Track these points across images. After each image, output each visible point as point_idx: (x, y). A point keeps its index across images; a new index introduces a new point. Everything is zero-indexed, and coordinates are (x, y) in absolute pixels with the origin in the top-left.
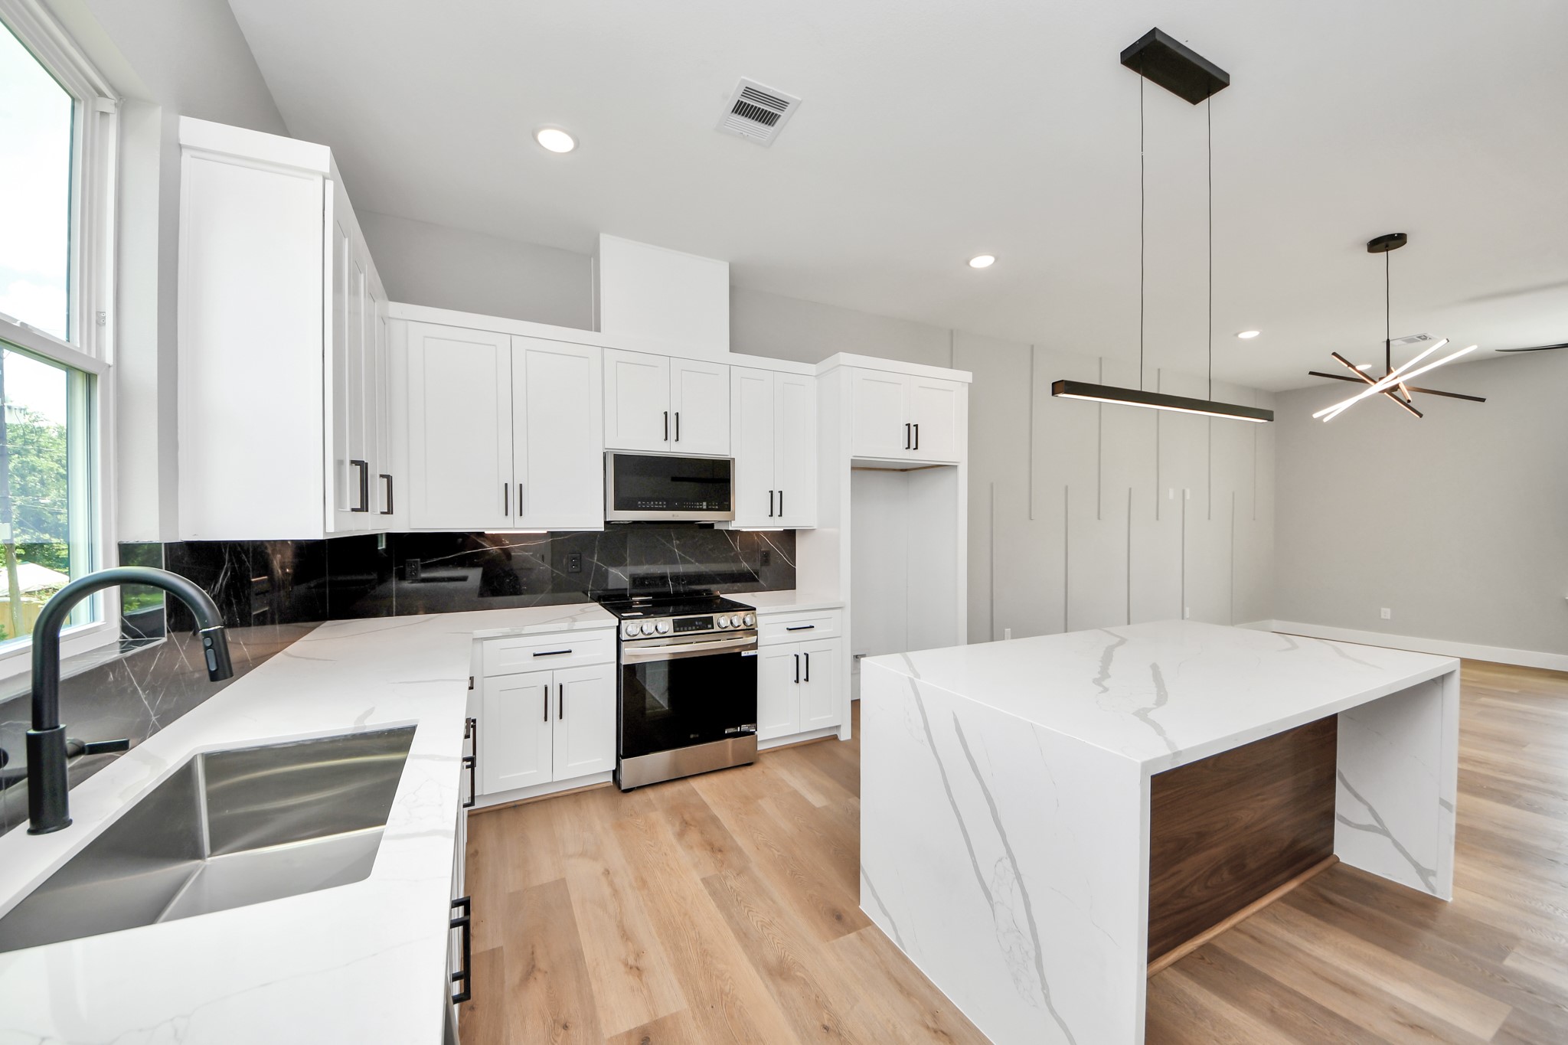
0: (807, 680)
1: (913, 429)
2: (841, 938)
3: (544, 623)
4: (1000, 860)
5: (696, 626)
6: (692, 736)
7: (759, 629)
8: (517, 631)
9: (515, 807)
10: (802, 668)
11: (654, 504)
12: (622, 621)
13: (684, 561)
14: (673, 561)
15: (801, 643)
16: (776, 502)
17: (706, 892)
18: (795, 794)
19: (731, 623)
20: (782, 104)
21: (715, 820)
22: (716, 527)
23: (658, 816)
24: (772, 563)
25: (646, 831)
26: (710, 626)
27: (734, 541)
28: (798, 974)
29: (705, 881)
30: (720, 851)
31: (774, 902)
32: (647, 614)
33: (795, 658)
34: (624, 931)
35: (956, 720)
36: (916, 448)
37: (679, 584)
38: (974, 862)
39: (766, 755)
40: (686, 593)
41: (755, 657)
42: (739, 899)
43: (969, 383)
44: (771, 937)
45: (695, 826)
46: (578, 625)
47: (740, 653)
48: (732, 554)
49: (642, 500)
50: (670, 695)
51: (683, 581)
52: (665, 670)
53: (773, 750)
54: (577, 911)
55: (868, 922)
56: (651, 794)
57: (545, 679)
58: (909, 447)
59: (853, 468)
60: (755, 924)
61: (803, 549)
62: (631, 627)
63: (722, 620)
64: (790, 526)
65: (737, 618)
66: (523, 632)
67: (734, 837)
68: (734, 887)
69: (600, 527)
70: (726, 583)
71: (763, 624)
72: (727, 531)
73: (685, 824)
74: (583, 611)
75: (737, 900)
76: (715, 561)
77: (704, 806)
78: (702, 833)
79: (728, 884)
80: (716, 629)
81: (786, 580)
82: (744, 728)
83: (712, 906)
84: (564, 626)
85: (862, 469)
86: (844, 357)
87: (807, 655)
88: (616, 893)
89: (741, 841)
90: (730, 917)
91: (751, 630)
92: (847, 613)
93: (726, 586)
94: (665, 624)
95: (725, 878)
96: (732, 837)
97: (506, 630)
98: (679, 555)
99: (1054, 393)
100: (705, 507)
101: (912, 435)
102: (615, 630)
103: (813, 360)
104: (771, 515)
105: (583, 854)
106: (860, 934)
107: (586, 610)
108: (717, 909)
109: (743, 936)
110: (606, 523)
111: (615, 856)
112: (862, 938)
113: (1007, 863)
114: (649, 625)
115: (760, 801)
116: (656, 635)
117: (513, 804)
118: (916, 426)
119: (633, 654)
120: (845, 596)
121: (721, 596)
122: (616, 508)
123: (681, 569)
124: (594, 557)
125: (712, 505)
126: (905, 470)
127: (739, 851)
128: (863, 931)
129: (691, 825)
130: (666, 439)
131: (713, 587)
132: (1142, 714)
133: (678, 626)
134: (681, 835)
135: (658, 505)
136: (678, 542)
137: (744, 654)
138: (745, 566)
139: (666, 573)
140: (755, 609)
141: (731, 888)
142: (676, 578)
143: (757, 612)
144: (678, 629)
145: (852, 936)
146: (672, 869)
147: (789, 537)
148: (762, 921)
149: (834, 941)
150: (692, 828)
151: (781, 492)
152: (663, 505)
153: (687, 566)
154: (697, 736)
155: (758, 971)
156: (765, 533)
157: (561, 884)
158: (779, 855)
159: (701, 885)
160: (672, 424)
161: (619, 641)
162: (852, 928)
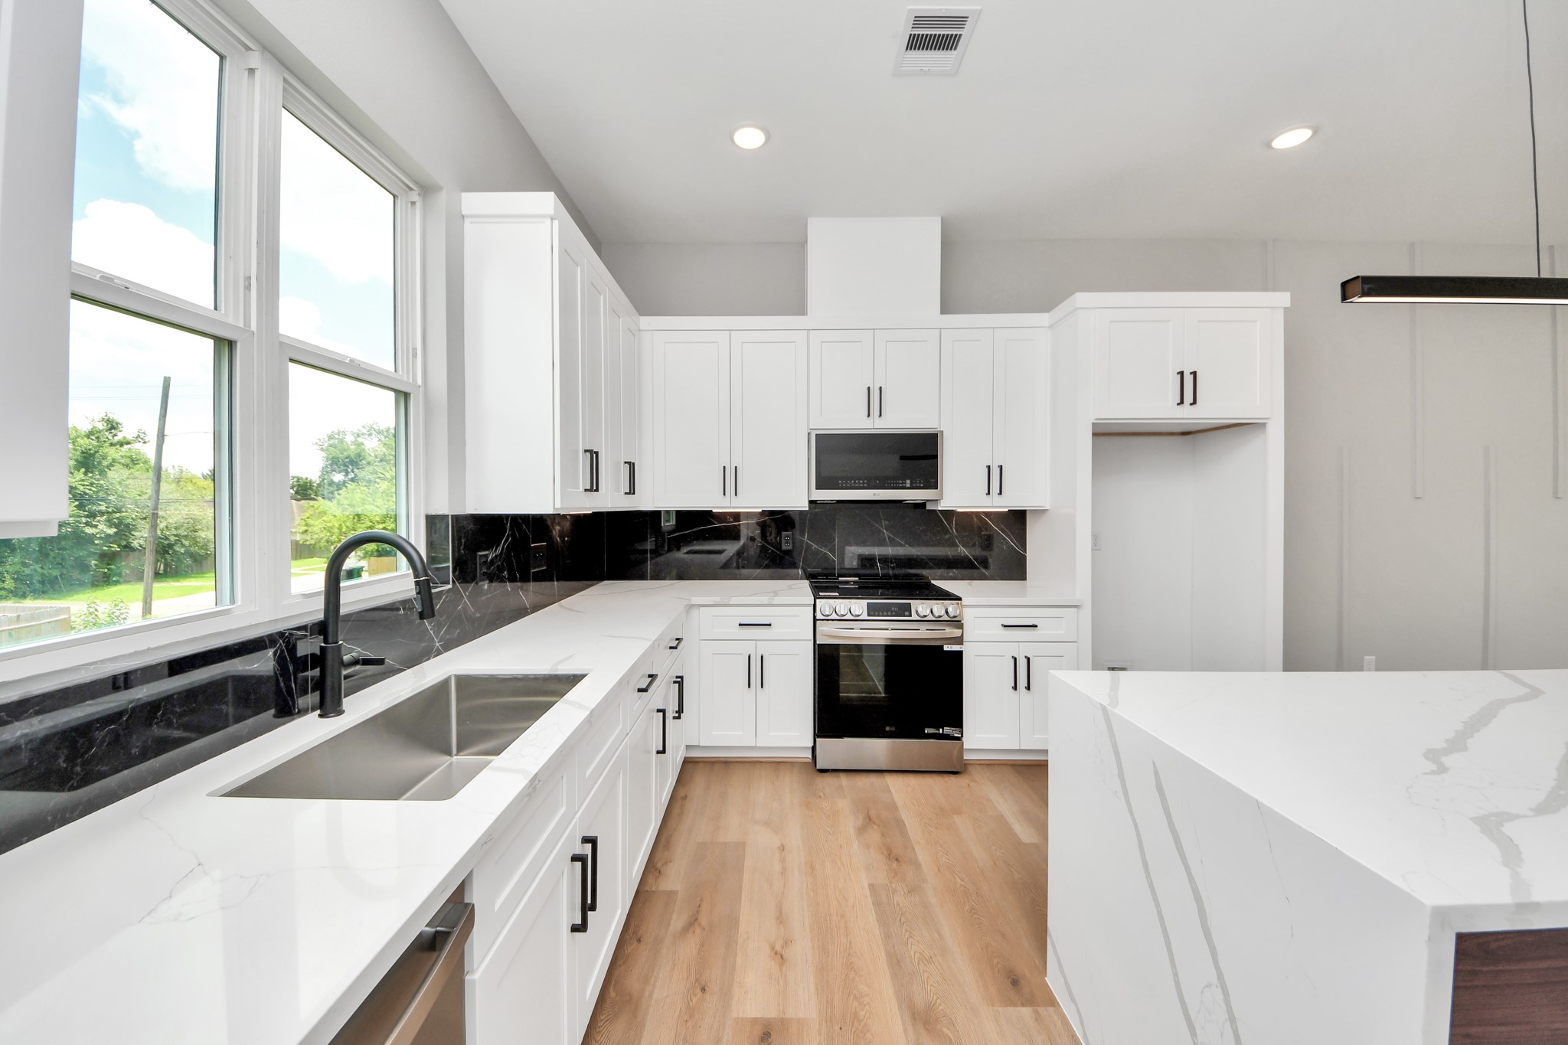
0: (1028, 688)
1: (1188, 380)
2: (1011, 1009)
3: (750, 596)
4: (1209, 986)
5: (892, 612)
6: (887, 729)
7: (967, 622)
8: (725, 601)
9: (726, 762)
10: (1022, 675)
11: (855, 483)
12: (817, 600)
13: (893, 543)
14: (881, 543)
15: (1021, 644)
16: (995, 478)
17: (869, 900)
18: (1001, 820)
19: (932, 612)
21: (900, 824)
22: (929, 507)
23: (844, 804)
24: (996, 549)
25: (829, 816)
26: (907, 613)
27: (950, 522)
28: (945, 1030)
29: (872, 886)
30: (897, 860)
31: (941, 936)
32: (846, 594)
33: (1012, 661)
34: (781, 912)
35: (1156, 774)
36: (1194, 402)
37: (888, 566)
39: (978, 767)
40: (896, 576)
41: (960, 653)
42: (903, 919)
43: (1285, 308)
44: (926, 975)
45: (879, 826)
46: (777, 600)
47: (942, 647)
48: (947, 537)
49: (842, 479)
50: (885, 681)
51: (892, 563)
52: (881, 655)
53: (987, 762)
54: (746, 876)
55: (1052, 1002)
56: (844, 780)
57: (748, 648)
58: (1182, 402)
59: (1095, 435)
60: (912, 954)
61: (1035, 534)
62: (825, 605)
63: (921, 607)
64: (1017, 504)
65: (938, 607)
66: (731, 603)
67: (916, 848)
68: (901, 905)
69: (805, 506)
70: (940, 568)
71: (969, 617)
72: (941, 511)
73: (869, 819)
74: (790, 588)
75: (900, 920)
76: (926, 544)
77: (893, 807)
78: (883, 835)
79: (896, 899)
80: (914, 617)
81: (1015, 569)
82: (947, 730)
83: (872, 917)
84: (765, 600)
85: (1105, 434)
86: (1081, 298)
87: (1028, 659)
88: (784, 871)
89: (923, 856)
90: (887, 936)
91: (957, 623)
92: (1086, 614)
93: (940, 572)
94: (859, 606)
95: (895, 891)
96: (914, 850)
97: (717, 599)
98: (889, 537)
100: (908, 485)
101: (1188, 386)
102: (811, 609)
103: (1046, 306)
104: (989, 493)
105: (767, 824)
106: (1037, 1012)
107: (793, 587)
108: (876, 922)
109: (896, 962)
110: (811, 502)
111: (794, 835)
112: (1038, 1018)
114: (843, 606)
115: (955, 816)
116: (849, 617)
117: (724, 760)
118: (1194, 374)
119: (828, 634)
120: (1082, 590)
121: (932, 582)
122: (817, 488)
123: (889, 551)
124: (804, 534)
125: (916, 483)
126: (1189, 434)
127: (917, 866)
128: (1041, 1010)
129: (874, 823)
130: (869, 416)
131: (925, 572)
133: (872, 610)
134: (861, 831)
135: (859, 483)
136: (887, 522)
137: (946, 648)
138: (963, 550)
139: (875, 555)
140: (960, 599)
141: (898, 904)
142: (885, 560)
143: (965, 601)
144: (872, 613)
145: (1026, 1011)
146: (843, 864)
147: (1017, 519)
148: (921, 953)
149: (1000, 1009)
150: (875, 826)
151: (1001, 467)
152: (864, 483)
153: (894, 548)
154: (894, 729)
155: (900, 1008)
156: (986, 514)
157: (741, 846)
158: (961, 885)
159: (867, 892)
160: (875, 400)
161: (815, 620)
162: (1030, 1001)
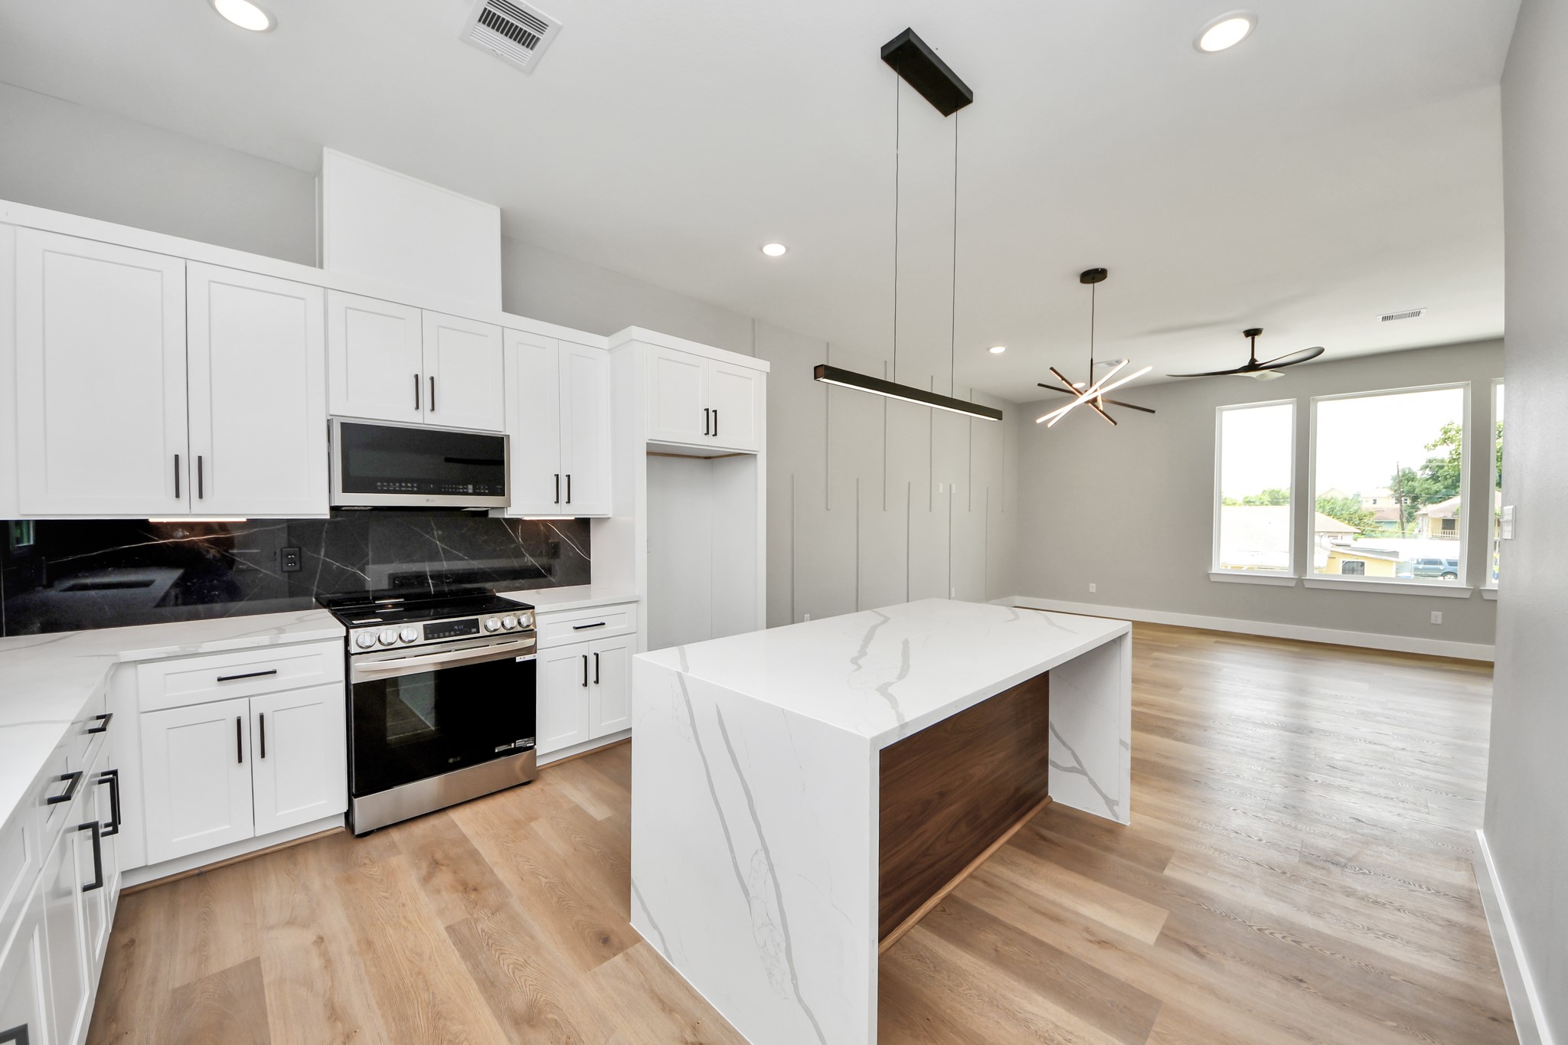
0: (597, 682)
1: (712, 415)
2: (605, 964)
3: (232, 638)
4: (756, 853)
5: (455, 630)
6: (451, 761)
7: (539, 630)
8: (190, 650)
9: (199, 875)
10: (592, 671)
11: (401, 486)
12: (351, 631)
13: (450, 557)
14: (433, 556)
15: (591, 643)
16: (563, 486)
17: (449, 942)
18: (577, 810)
19: (503, 625)
20: (542, 26)
21: (474, 855)
22: (492, 515)
23: (400, 862)
24: (562, 556)
25: (382, 880)
26: (474, 630)
27: (515, 531)
28: (550, 1016)
29: (450, 929)
30: (475, 889)
31: (532, 937)
32: (390, 619)
33: (583, 659)
34: (333, 1009)
35: (719, 713)
36: (715, 435)
37: (443, 582)
38: (734, 858)
39: (550, 770)
40: (451, 593)
41: (534, 661)
42: (490, 942)
43: (767, 374)
44: (523, 979)
45: (448, 866)
46: (285, 638)
47: (515, 659)
48: (513, 546)
49: (382, 480)
50: (436, 713)
51: (448, 578)
53: (557, 763)
54: (270, 996)
55: (637, 939)
56: (395, 835)
57: (240, 709)
58: (707, 433)
59: (649, 454)
60: (506, 968)
61: (598, 540)
62: (363, 636)
63: (491, 622)
64: (583, 513)
65: (510, 620)
66: (201, 651)
67: (495, 870)
68: (486, 930)
69: (324, 514)
70: (505, 580)
71: (543, 625)
72: (504, 519)
73: (436, 864)
74: (301, 620)
75: (488, 944)
76: (489, 556)
77: (464, 840)
78: (455, 872)
79: (479, 928)
80: (483, 632)
81: (580, 574)
82: (520, 743)
83: (455, 956)
84: (265, 640)
85: (657, 453)
86: (636, 332)
87: (597, 655)
88: (328, 963)
89: (504, 874)
90: (476, 967)
91: (529, 632)
92: (643, 607)
93: (504, 583)
94: (413, 631)
95: (477, 921)
96: (492, 872)
97: (174, 649)
98: (443, 549)
99: (816, 377)
100: (470, 491)
101: (711, 420)
102: (342, 643)
103: (606, 332)
104: (557, 502)
105: (291, 923)
106: (627, 954)
107: (305, 618)
108: (460, 960)
109: (489, 986)
110: (334, 509)
111: (335, 919)
112: (628, 959)
113: (762, 854)
114: (389, 633)
115: (532, 824)
116: (399, 644)
117: (197, 871)
118: (715, 412)
119: (367, 669)
120: (639, 588)
121: (498, 594)
122: (345, 491)
123: (445, 566)
124: (319, 551)
125: (479, 489)
126: (710, 459)
127: (498, 885)
128: (630, 951)
129: (442, 865)
130: (417, 408)
131: (488, 585)
132: (883, 690)
133: (430, 632)
134: (426, 879)
135: (407, 487)
136: (440, 532)
137: (518, 659)
138: (529, 560)
139: (426, 572)
140: (533, 608)
141: (483, 931)
142: (438, 577)
143: (536, 610)
144: (430, 636)
145: (618, 959)
146: (409, 922)
147: (582, 527)
148: (514, 963)
149: (596, 969)
150: (444, 868)
151: (569, 476)
152: (412, 487)
153: (451, 563)
154: (459, 759)
155: (501, 1023)
156: (553, 522)
157: (253, 966)
158: (546, 883)
159: (445, 935)
160: (425, 390)
161: (348, 655)
162: (621, 948)
